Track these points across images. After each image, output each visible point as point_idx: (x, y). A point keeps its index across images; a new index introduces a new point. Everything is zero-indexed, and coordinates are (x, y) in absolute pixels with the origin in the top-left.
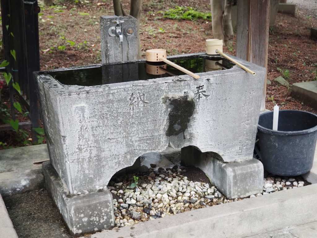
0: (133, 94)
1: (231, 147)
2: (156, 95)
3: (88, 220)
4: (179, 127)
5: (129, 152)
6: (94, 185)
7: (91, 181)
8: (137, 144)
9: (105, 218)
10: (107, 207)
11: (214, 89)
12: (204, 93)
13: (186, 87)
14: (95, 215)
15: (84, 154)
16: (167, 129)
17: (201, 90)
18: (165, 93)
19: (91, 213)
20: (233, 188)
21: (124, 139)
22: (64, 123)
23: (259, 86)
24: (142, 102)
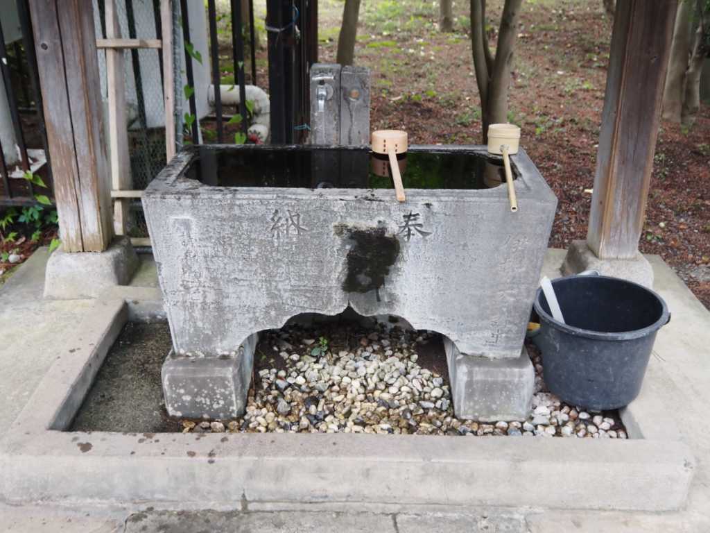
0: (277, 211)
1: (474, 330)
2: (322, 218)
3: (191, 400)
4: (369, 280)
5: (273, 305)
6: (213, 346)
7: (208, 340)
8: (287, 295)
9: (222, 402)
10: (226, 387)
11: (440, 223)
12: (419, 228)
13: (383, 212)
14: (203, 395)
15: (195, 296)
16: (343, 279)
17: (414, 222)
18: (339, 218)
19: (198, 391)
20: (465, 401)
21: (264, 284)
22: (156, 242)
23: (539, 231)
24: (294, 228)
